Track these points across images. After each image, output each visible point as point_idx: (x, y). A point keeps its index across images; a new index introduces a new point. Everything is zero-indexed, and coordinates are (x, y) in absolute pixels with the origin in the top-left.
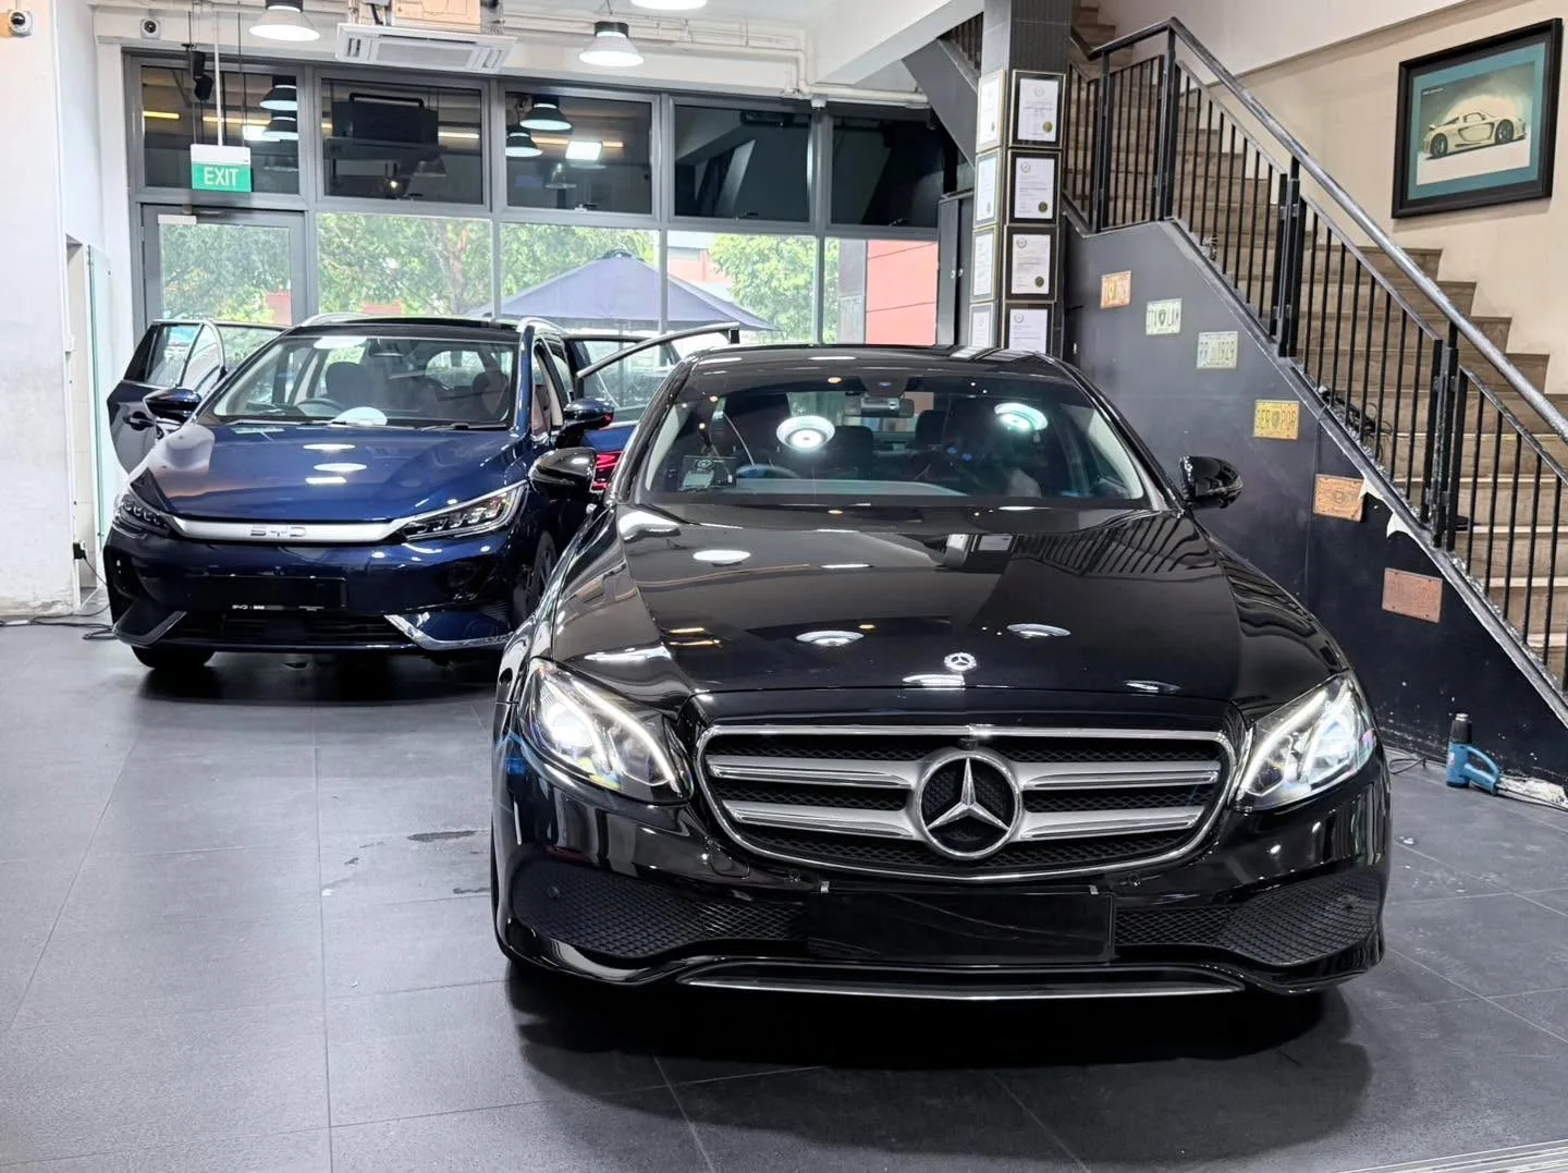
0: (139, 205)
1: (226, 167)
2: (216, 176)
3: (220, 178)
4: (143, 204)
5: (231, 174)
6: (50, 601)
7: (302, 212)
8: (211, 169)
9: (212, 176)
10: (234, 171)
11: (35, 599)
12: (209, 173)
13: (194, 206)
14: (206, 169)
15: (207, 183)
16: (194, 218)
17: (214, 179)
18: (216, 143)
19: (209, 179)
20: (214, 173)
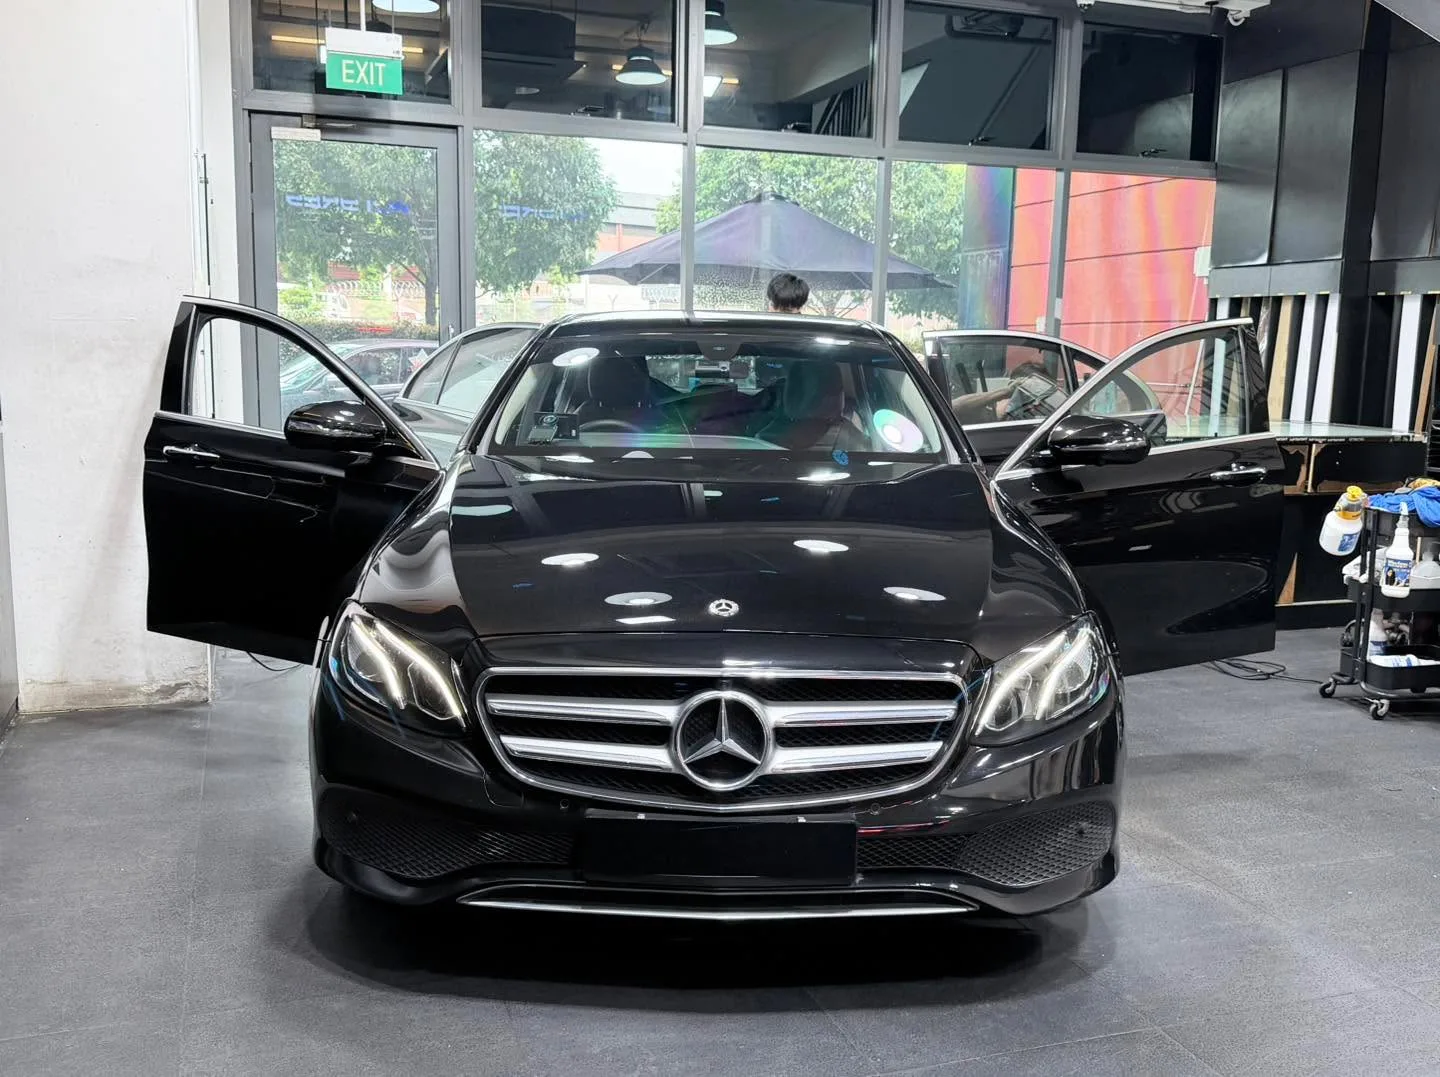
0: (246, 113)
1: (370, 60)
2: (357, 73)
3: (362, 74)
4: (251, 112)
5: (376, 69)
6: (173, 684)
7: (455, 127)
8: (351, 62)
9: (352, 72)
10: (381, 65)
11: (152, 681)
12: (349, 67)
13: (318, 116)
14: (345, 62)
15: (345, 80)
16: (318, 132)
17: (355, 76)
18: (359, 29)
19: (349, 76)
20: (354, 67)
